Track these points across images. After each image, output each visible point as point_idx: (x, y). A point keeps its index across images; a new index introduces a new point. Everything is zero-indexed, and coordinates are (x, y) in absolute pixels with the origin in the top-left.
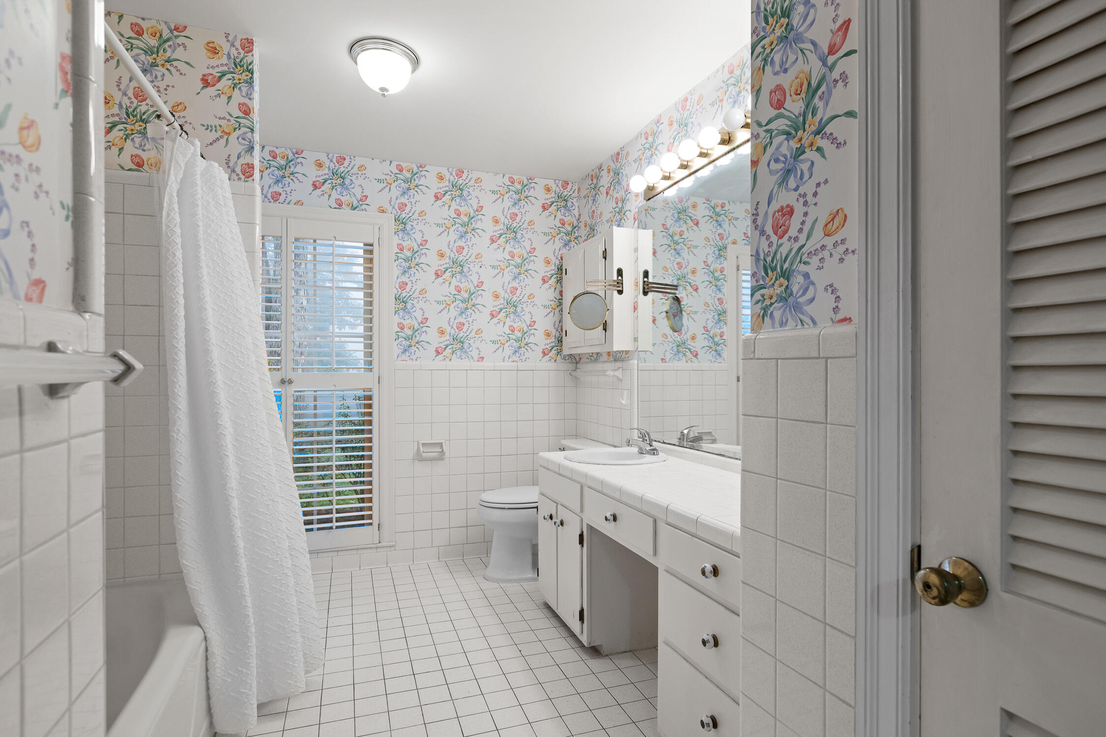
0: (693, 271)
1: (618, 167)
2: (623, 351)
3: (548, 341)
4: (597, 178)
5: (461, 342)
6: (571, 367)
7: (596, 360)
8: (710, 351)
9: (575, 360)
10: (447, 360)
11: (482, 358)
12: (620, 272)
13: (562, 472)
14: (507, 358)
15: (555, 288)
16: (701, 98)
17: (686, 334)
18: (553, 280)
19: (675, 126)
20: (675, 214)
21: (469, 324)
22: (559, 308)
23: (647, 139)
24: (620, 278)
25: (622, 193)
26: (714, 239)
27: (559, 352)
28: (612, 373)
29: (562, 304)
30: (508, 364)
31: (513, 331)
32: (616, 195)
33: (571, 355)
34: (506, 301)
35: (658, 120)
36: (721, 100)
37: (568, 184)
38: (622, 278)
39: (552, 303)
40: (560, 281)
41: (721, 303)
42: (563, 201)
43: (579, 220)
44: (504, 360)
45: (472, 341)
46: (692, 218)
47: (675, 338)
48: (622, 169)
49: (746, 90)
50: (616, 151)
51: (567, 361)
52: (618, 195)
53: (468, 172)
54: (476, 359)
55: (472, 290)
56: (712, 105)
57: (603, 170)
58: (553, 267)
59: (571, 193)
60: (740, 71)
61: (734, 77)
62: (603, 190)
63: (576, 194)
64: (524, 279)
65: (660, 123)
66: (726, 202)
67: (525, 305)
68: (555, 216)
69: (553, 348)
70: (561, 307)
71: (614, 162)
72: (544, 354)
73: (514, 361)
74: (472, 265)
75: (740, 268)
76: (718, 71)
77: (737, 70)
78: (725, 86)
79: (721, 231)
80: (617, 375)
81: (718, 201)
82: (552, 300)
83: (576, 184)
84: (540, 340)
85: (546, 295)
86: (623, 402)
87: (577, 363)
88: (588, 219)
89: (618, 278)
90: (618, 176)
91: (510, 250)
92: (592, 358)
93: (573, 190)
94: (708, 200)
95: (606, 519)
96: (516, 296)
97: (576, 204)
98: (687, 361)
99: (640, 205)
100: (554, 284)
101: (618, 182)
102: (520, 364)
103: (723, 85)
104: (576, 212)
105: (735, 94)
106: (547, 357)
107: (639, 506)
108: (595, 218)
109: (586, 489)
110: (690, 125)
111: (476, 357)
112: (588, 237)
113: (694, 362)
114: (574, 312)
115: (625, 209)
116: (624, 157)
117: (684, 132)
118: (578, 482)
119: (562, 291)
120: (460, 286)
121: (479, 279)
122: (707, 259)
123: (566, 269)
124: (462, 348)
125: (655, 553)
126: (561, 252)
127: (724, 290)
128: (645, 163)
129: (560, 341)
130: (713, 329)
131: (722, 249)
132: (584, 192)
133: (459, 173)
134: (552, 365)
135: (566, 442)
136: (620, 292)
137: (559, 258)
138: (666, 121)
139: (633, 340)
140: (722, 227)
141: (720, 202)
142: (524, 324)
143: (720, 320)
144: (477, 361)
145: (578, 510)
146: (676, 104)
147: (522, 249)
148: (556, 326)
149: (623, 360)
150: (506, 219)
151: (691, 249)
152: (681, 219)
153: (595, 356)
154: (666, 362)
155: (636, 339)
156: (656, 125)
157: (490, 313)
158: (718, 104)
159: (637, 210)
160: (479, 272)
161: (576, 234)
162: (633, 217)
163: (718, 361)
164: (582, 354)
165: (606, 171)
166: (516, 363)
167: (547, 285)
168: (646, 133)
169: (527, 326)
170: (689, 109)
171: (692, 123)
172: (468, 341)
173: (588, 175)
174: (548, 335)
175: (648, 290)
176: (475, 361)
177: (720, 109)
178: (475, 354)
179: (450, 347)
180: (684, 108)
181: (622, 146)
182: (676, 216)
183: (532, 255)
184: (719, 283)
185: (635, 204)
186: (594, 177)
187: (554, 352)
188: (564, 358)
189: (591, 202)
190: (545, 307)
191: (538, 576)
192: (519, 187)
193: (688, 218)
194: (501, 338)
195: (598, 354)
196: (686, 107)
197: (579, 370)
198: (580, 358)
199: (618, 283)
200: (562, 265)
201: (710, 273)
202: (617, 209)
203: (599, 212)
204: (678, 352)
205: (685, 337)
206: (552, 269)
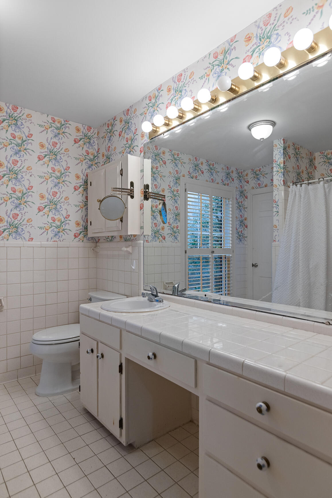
0: (163, 190)
1: (128, 118)
2: (132, 235)
3: (78, 228)
4: (112, 125)
5: (16, 227)
6: (93, 245)
7: (111, 241)
8: (171, 236)
9: (96, 241)
10: (5, 240)
11: (32, 239)
12: (132, 184)
13: (101, 319)
14: (50, 239)
15: (83, 194)
16: (192, 73)
17: (159, 226)
18: (81, 189)
19: (172, 92)
20: (154, 156)
21: (22, 215)
22: (85, 207)
23: (150, 100)
24: (132, 188)
25: (131, 135)
26: (174, 173)
27: (86, 235)
28: (125, 249)
29: (87, 205)
30: (50, 243)
31: (54, 221)
32: (126, 136)
33: (93, 237)
34: (49, 200)
35: (159, 88)
36: (209, 75)
37: (91, 128)
38: (133, 188)
39: (81, 204)
40: (86, 190)
41: (177, 209)
42: (88, 139)
43: (98, 152)
44: (48, 240)
45: (24, 227)
46: (163, 160)
47: (154, 228)
48: (131, 120)
49: (228, 68)
50: (127, 108)
51: (90, 241)
52: (128, 136)
53: (21, 108)
54: (27, 239)
55: (25, 191)
56: (201, 78)
57: (116, 120)
58: (81, 181)
59: (93, 134)
60: (223, 57)
61: (218, 60)
62: (117, 133)
63: (96, 136)
64: (62, 186)
65: (161, 90)
66: (180, 153)
67: (62, 204)
68: (83, 148)
69: (81, 233)
70: (86, 207)
71: (125, 115)
72: (75, 236)
73: (55, 241)
74: (24, 174)
75: (187, 191)
76: (205, 57)
77: (220, 56)
78: (211, 66)
79: (177, 169)
80: (129, 250)
81: (176, 152)
82: (81, 202)
83: (96, 129)
84: (72, 227)
85: (77, 198)
86: (133, 267)
87: (97, 242)
88: (105, 151)
89: (131, 188)
90: (128, 124)
91: (52, 167)
92: (108, 239)
93: (94, 133)
94: (171, 151)
95: (149, 358)
96: (57, 198)
97: (96, 142)
98: (160, 242)
99: (145, 142)
100: (81, 191)
101: (128, 128)
102: (59, 243)
103: (210, 66)
104: (96, 147)
105: (219, 71)
106: (77, 239)
107: (180, 349)
108: (110, 151)
109: (124, 333)
110: (184, 91)
111: (27, 238)
112: (105, 163)
113: (163, 243)
114: (103, 208)
115: (133, 145)
116: (133, 112)
117: (179, 96)
118: (117, 327)
119: (87, 197)
120: (15, 188)
121: (29, 184)
122: (170, 184)
123: (91, 182)
124: (17, 232)
125: (196, 385)
126: (86, 171)
127: (179, 202)
128: (149, 116)
129: (86, 228)
130: (173, 224)
131: (178, 179)
132: (102, 135)
133: (15, 108)
134: (81, 244)
135: (93, 294)
136: (132, 197)
137: (85, 175)
138: (165, 89)
139: (140, 228)
140: (177, 167)
141: (177, 152)
142: (62, 216)
143: (176, 219)
144: (28, 241)
145: (118, 348)
146: (173, 78)
147: (60, 167)
148: (83, 219)
149: (132, 240)
150: (50, 146)
151: (162, 177)
152: (156, 159)
153: (110, 238)
154: (148, 242)
155: (142, 228)
156: (158, 91)
157: (37, 208)
158: (206, 77)
159: (143, 145)
160: (30, 179)
161: (96, 161)
162: (139, 150)
163: (175, 242)
164: (100, 237)
165: (119, 121)
166: (56, 242)
167: (77, 192)
168: (150, 96)
169: (64, 218)
170: (183, 81)
171: (185, 90)
172: (21, 227)
173: (105, 124)
174: (78, 224)
175: (148, 197)
176: (26, 241)
177: (207, 81)
178: (27, 236)
179: (7, 230)
180: (179, 80)
181: (131, 105)
182: (154, 158)
183: (68, 171)
184: (176, 198)
185: (141, 142)
186: (110, 125)
187: (81, 235)
188: (88, 239)
189: (107, 141)
190: (76, 206)
191: (80, 391)
192: (59, 125)
193: (160, 159)
194: (46, 225)
195: (112, 237)
196: (180, 80)
197: (98, 247)
198: (99, 240)
199: (131, 191)
200: (87, 180)
201: (171, 192)
202: (127, 145)
203: (113, 147)
204: (155, 236)
205: (159, 228)
206: (81, 182)
